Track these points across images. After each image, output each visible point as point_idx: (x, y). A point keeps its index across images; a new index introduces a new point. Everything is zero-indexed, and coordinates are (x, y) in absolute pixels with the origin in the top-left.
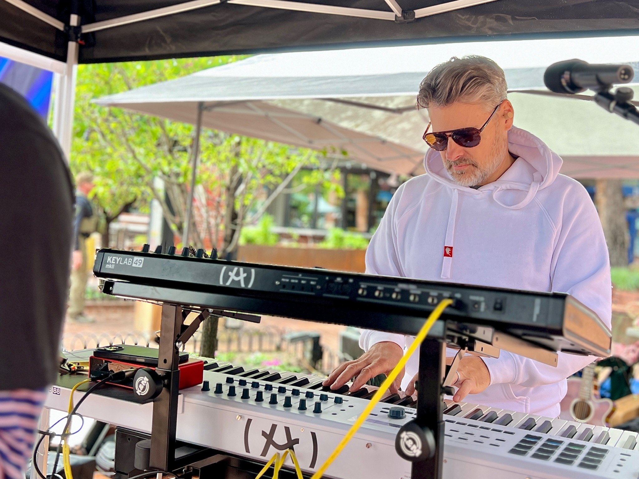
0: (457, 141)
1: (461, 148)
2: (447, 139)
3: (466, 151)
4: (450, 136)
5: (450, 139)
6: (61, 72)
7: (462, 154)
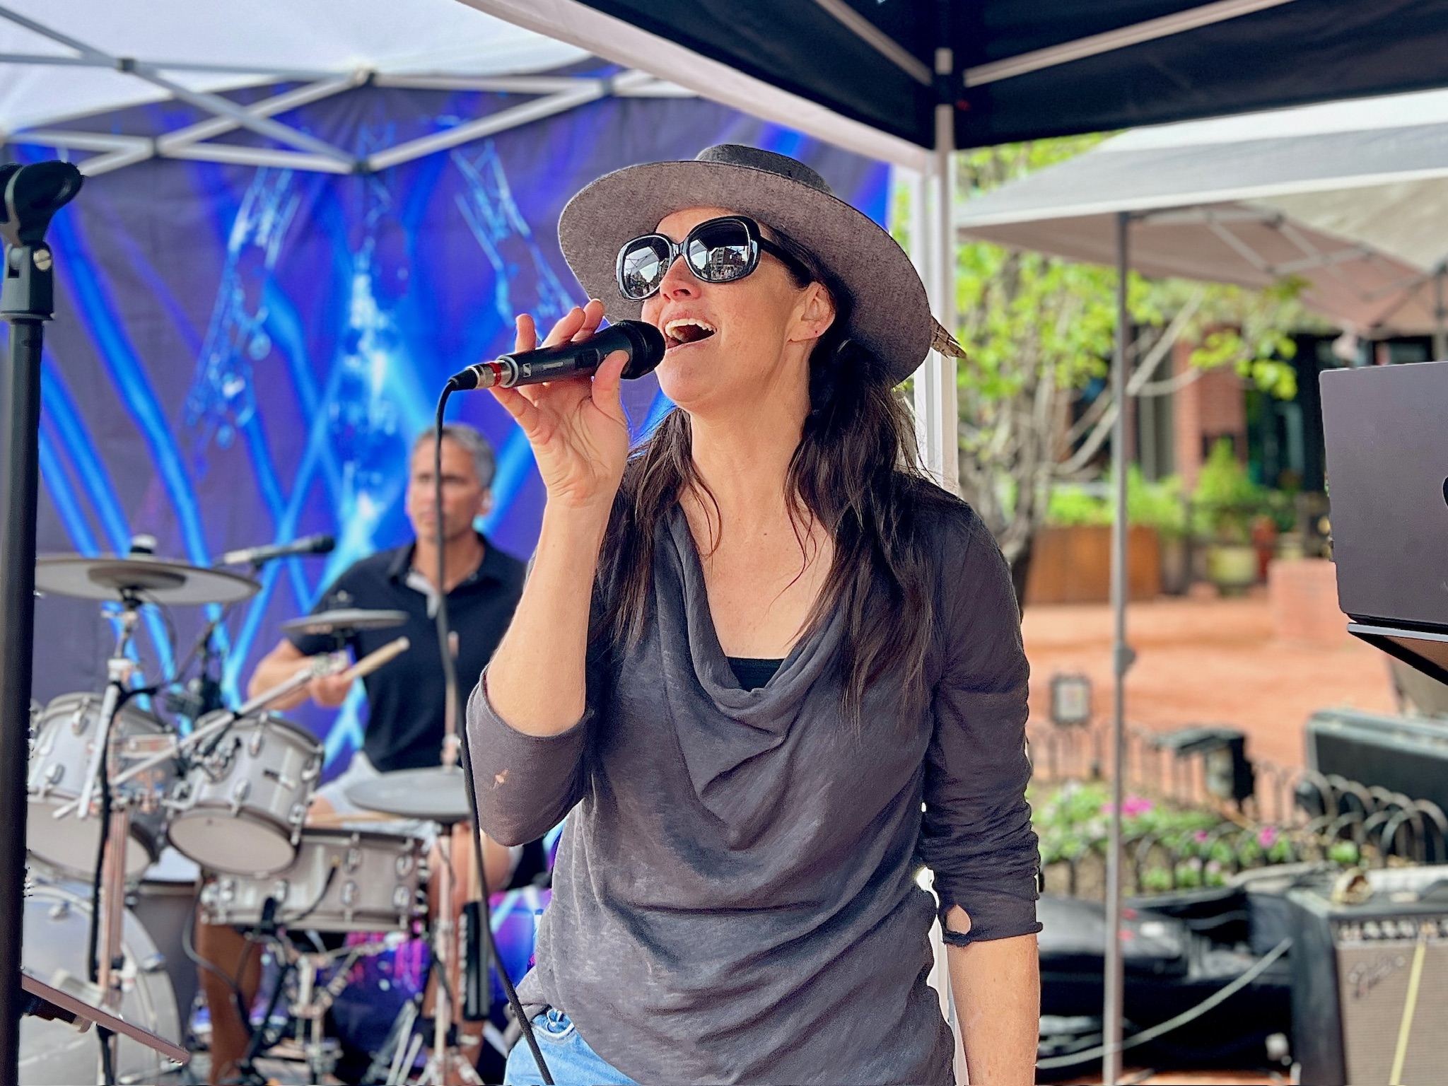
6: (921, 169)
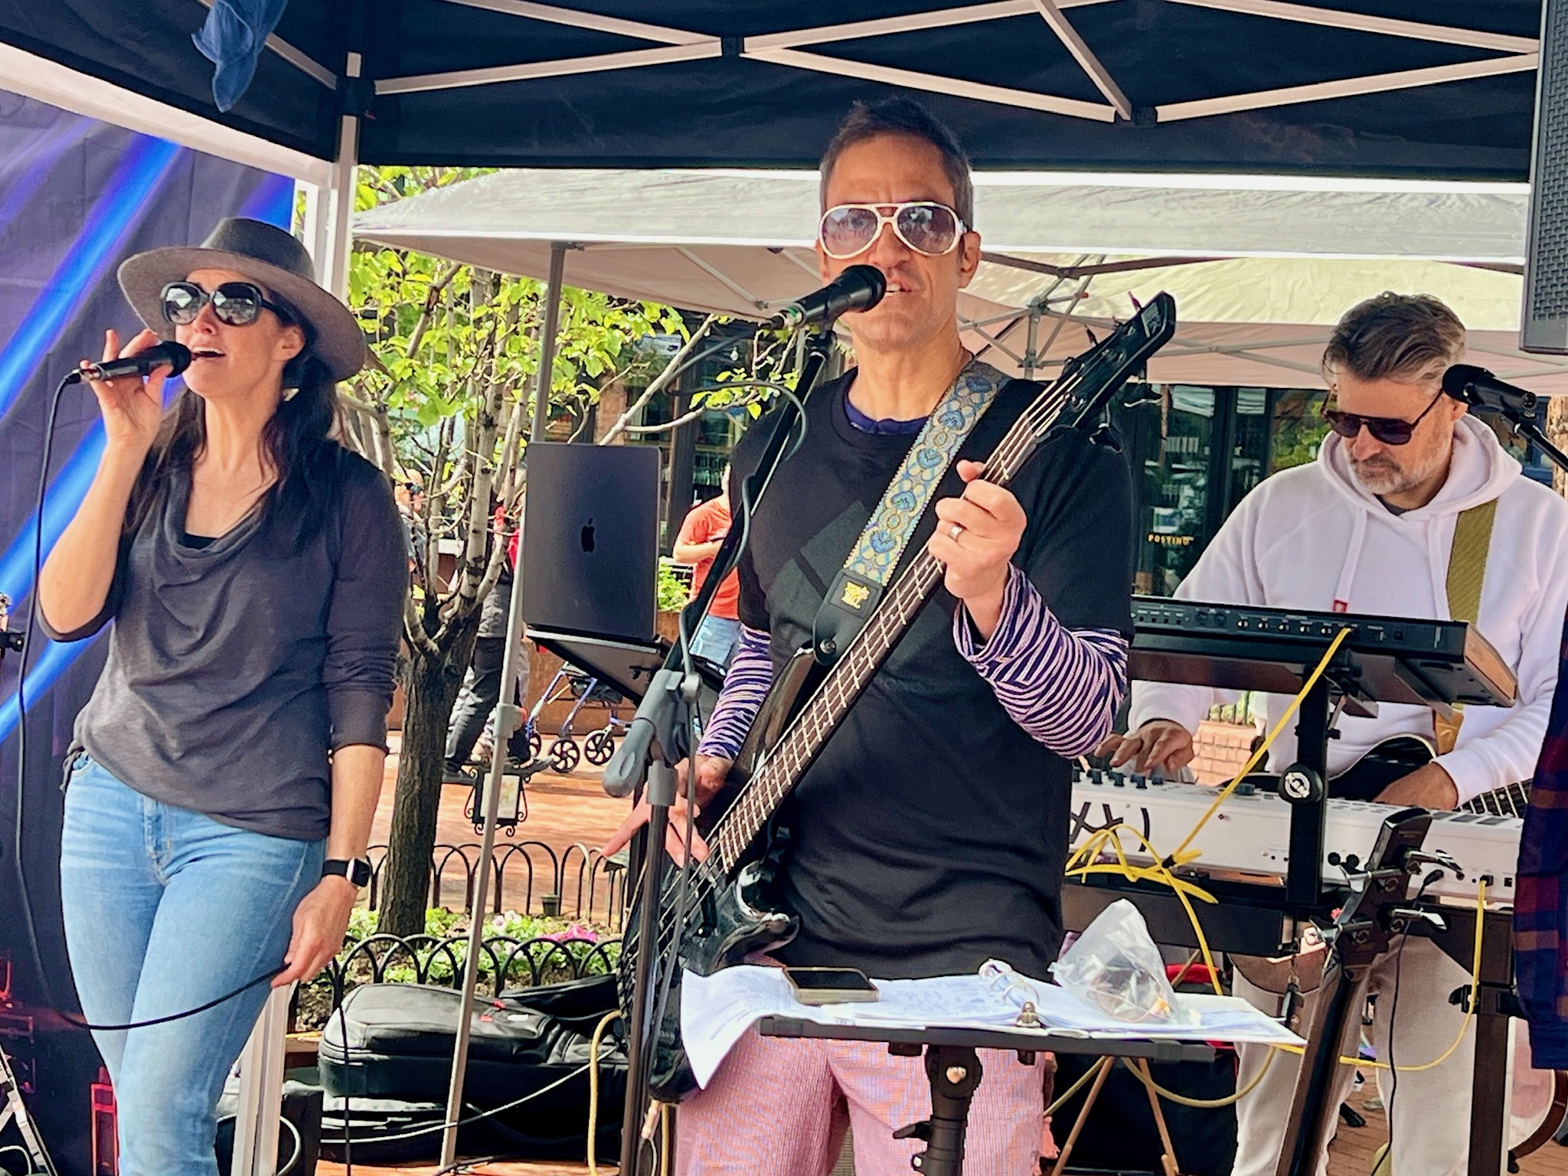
0: (1372, 431)
1: (1377, 442)
2: (1359, 428)
3: (1385, 448)
4: (1365, 423)
5: (1364, 428)
7: (1378, 451)
